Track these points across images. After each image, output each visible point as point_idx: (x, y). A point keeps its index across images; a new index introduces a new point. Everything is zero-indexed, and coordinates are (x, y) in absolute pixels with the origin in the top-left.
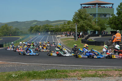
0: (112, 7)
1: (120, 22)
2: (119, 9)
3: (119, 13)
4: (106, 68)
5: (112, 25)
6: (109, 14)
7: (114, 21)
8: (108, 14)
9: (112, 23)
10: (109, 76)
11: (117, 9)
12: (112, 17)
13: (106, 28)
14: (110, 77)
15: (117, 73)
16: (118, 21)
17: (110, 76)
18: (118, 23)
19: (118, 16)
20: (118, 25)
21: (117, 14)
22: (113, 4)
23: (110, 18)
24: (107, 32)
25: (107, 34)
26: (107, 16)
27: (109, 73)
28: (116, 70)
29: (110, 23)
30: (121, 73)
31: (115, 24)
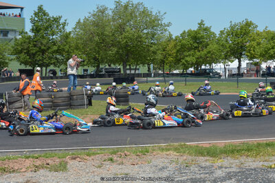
0: (20, 15)
1: (40, 48)
2: (36, 19)
3: (36, 30)
4: (6, 154)
5: (23, 56)
6: (15, 31)
7: (26, 47)
8: (12, 30)
9: (21, 52)
10: (10, 172)
11: (32, 21)
12: (20, 37)
13: (7, 63)
14: (12, 175)
15: (28, 162)
16: (35, 46)
17: (14, 171)
18: (34, 51)
19: (35, 35)
20: (34, 55)
21: (32, 30)
22: (22, 9)
23: (16, 39)
24: (11, 72)
25: (11, 75)
26: (10, 36)
27: (11, 165)
28: (28, 158)
29: (17, 52)
30: (38, 163)
31: (28, 53)
